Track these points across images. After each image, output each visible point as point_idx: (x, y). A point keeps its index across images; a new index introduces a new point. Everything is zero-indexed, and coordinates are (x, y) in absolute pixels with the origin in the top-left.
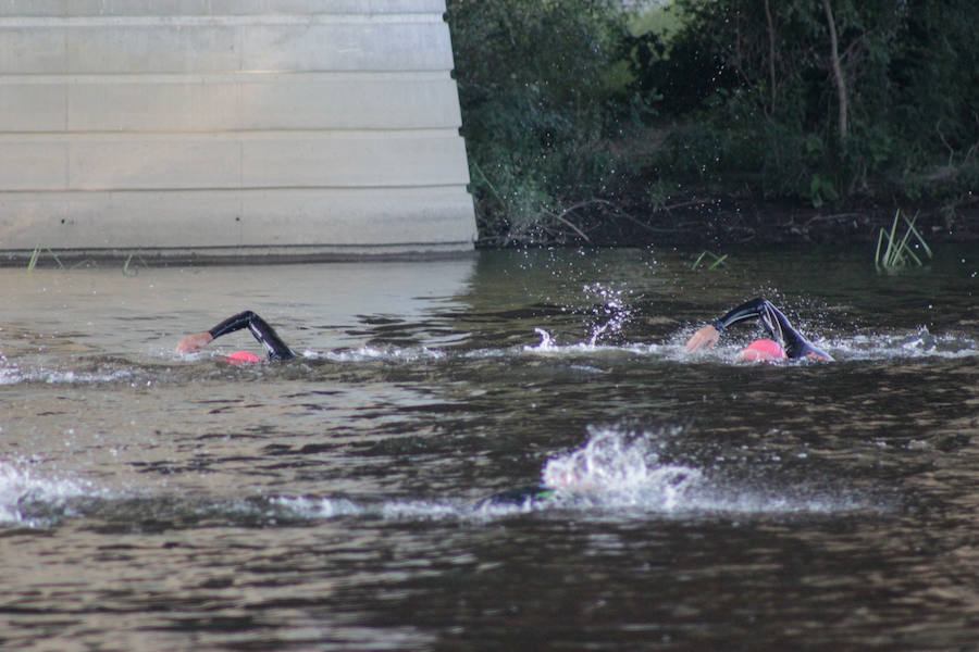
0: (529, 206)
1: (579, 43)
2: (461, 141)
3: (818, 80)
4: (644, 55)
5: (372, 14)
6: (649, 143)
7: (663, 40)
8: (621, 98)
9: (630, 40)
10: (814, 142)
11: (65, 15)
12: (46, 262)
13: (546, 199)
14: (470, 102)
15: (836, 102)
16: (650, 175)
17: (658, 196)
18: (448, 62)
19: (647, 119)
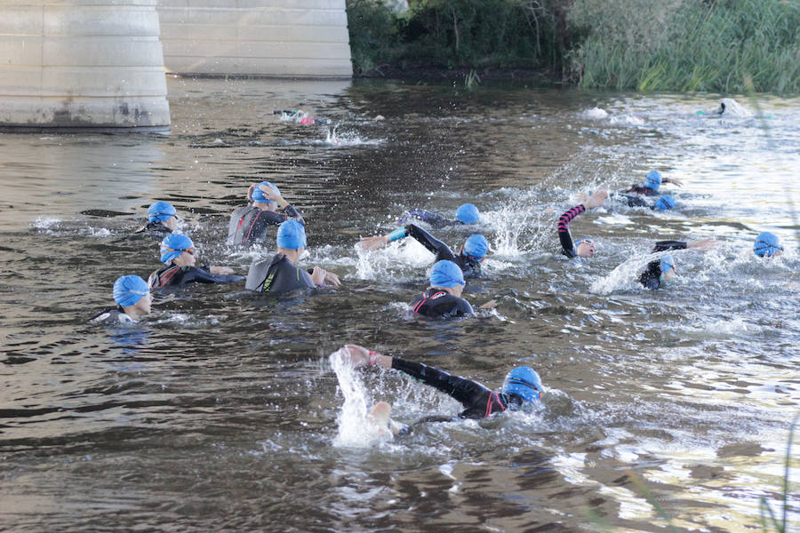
0: (368, 65)
1: (383, 20)
2: (349, 47)
3: (450, 33)
4: (401, 24)
5: (325, 9)
6: (402, 49)
7: (407, 20)
8: (394, 36)
9: (397, 20)
10: (449, 50)
11: (238, 7)
12: (232, 78)
13: (372, 63)
14: (352, 35)
15: (455, 38)
16: (402, 58)
17: (404, 64)
18: (346, 24)
19: (403, 42)
